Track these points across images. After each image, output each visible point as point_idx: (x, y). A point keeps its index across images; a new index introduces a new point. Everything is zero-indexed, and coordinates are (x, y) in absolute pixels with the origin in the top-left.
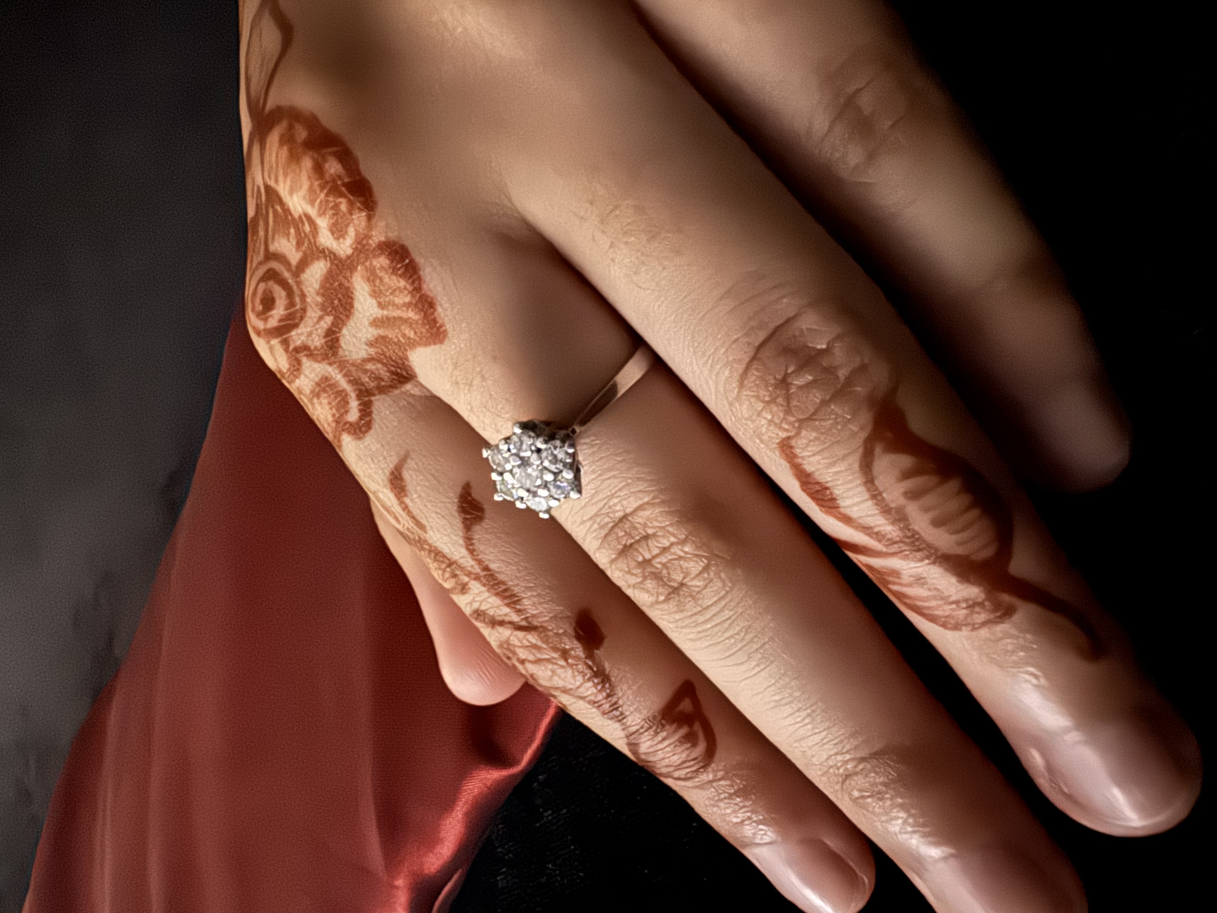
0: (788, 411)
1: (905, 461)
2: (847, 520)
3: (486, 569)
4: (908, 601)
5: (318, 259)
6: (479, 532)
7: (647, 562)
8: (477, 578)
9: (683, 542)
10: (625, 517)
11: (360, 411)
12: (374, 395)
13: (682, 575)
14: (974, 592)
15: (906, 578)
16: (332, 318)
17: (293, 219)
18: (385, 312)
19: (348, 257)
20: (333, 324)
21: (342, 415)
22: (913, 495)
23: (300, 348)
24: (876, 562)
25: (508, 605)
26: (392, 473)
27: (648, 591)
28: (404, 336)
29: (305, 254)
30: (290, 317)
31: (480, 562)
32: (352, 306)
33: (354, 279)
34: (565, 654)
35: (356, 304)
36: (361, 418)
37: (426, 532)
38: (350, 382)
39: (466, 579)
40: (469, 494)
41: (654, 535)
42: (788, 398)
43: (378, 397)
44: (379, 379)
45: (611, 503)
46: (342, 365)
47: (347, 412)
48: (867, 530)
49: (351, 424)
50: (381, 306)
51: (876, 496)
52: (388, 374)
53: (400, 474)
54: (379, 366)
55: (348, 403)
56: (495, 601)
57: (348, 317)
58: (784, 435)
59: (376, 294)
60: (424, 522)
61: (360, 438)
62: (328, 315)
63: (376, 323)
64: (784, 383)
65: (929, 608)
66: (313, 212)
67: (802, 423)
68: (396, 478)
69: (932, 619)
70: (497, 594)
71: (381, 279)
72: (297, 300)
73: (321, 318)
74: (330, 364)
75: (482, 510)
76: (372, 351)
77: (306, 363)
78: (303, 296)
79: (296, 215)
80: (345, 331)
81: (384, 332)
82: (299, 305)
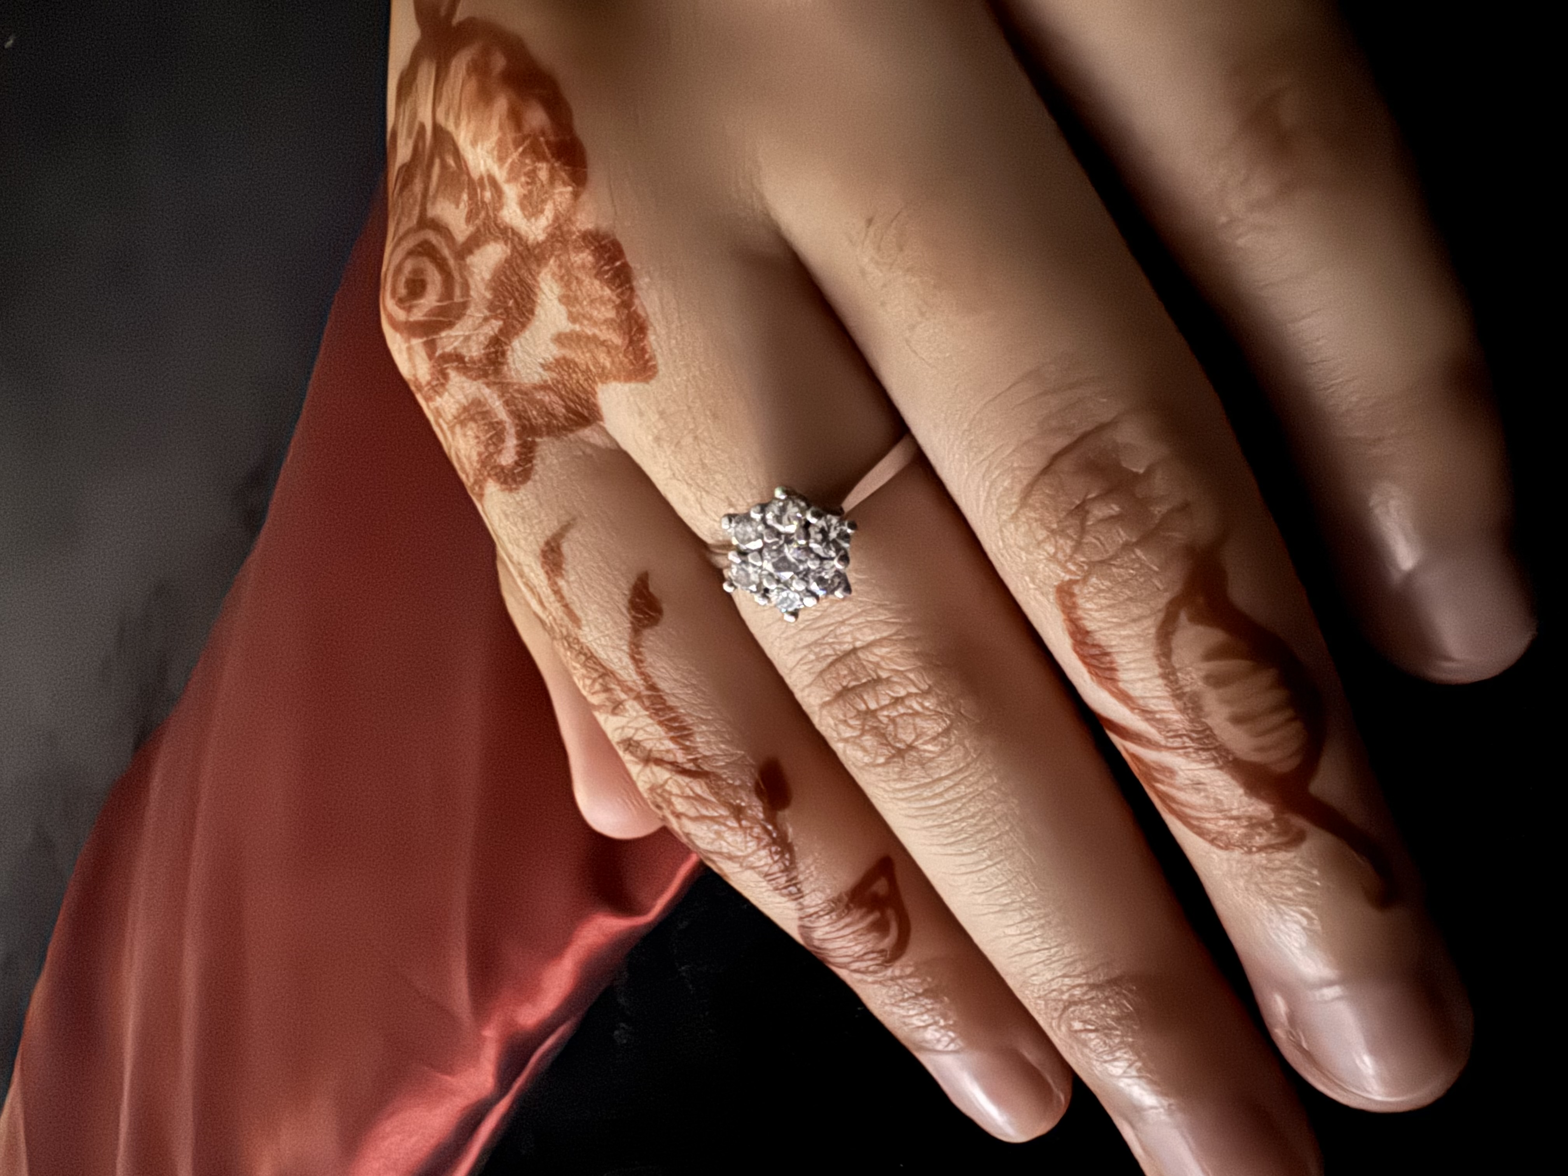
0: (1078, 547)
1: (1215, 636)
2: (1125, 698)
3: (653, 687)
4: (1174, 806)
5: (496, 239)
6: (651, 638)
7: (872, 713)
8: (638, 697)
9: (925, 694)
10: (854, 650)
11: (519, 454)
12: (541, 436)
13: (913, 737)
14: (1262, 809)
15: (1182, 778)
16: (501, 323)
17: (470, 180)
18: (577, 328)
19: (539, 245)
20: (501, 330)
21: (491, 455)
22: (1215, 681)
23: (450, 355)
24: (1149, 755)
25: (672, 739)
26: (547, 543)
27: (864, 750)
28: (596, 362)
29: (478, 230)
30: (441, 311)
31: (645, 677)
32: (532, 312)
33: (542, 275)
34: (738, 812)
35: (538, 310)
36: (517, 463)
37: (580, 628)
38: (511, 413)
39: (623, 696)
40: (646, 587)
41: (888, 680)
42: (1083, 530)
43: (545, 439)
44: (552, 415)
45: (838, 632)
46: (503, 387)
47: (500, 452)
48: (1146, 713)
49: (502, 468)
50: (573, 318)
51: (1169, 674)
52: (564, 411)
53: (559, 547)
54: (555, 398)
55: (503, 441)
56: (658, 731)
57: (524, 326)
58: (1067, 577)
59: (568, 300)
60: (579, 613)
61: (511, 490)
62: (496, 317)
63: (560, 339)
64: (1080, 511)
65: (1199, 819)
66: (500, 174)
67: (1094, 567)
68: (552, 550)
69: (1201, 832)
70: (660, 723)
71: (579, 282)
72: (458, 292)
73: (486, 319)
74: (488, 385)
75: (659, 611)
76: (547, 376)
77: (455, 377)
78: (466, 287)
79: (475, 176)
80: (516, 343)
81: (570, 354)
82: (458, 298)
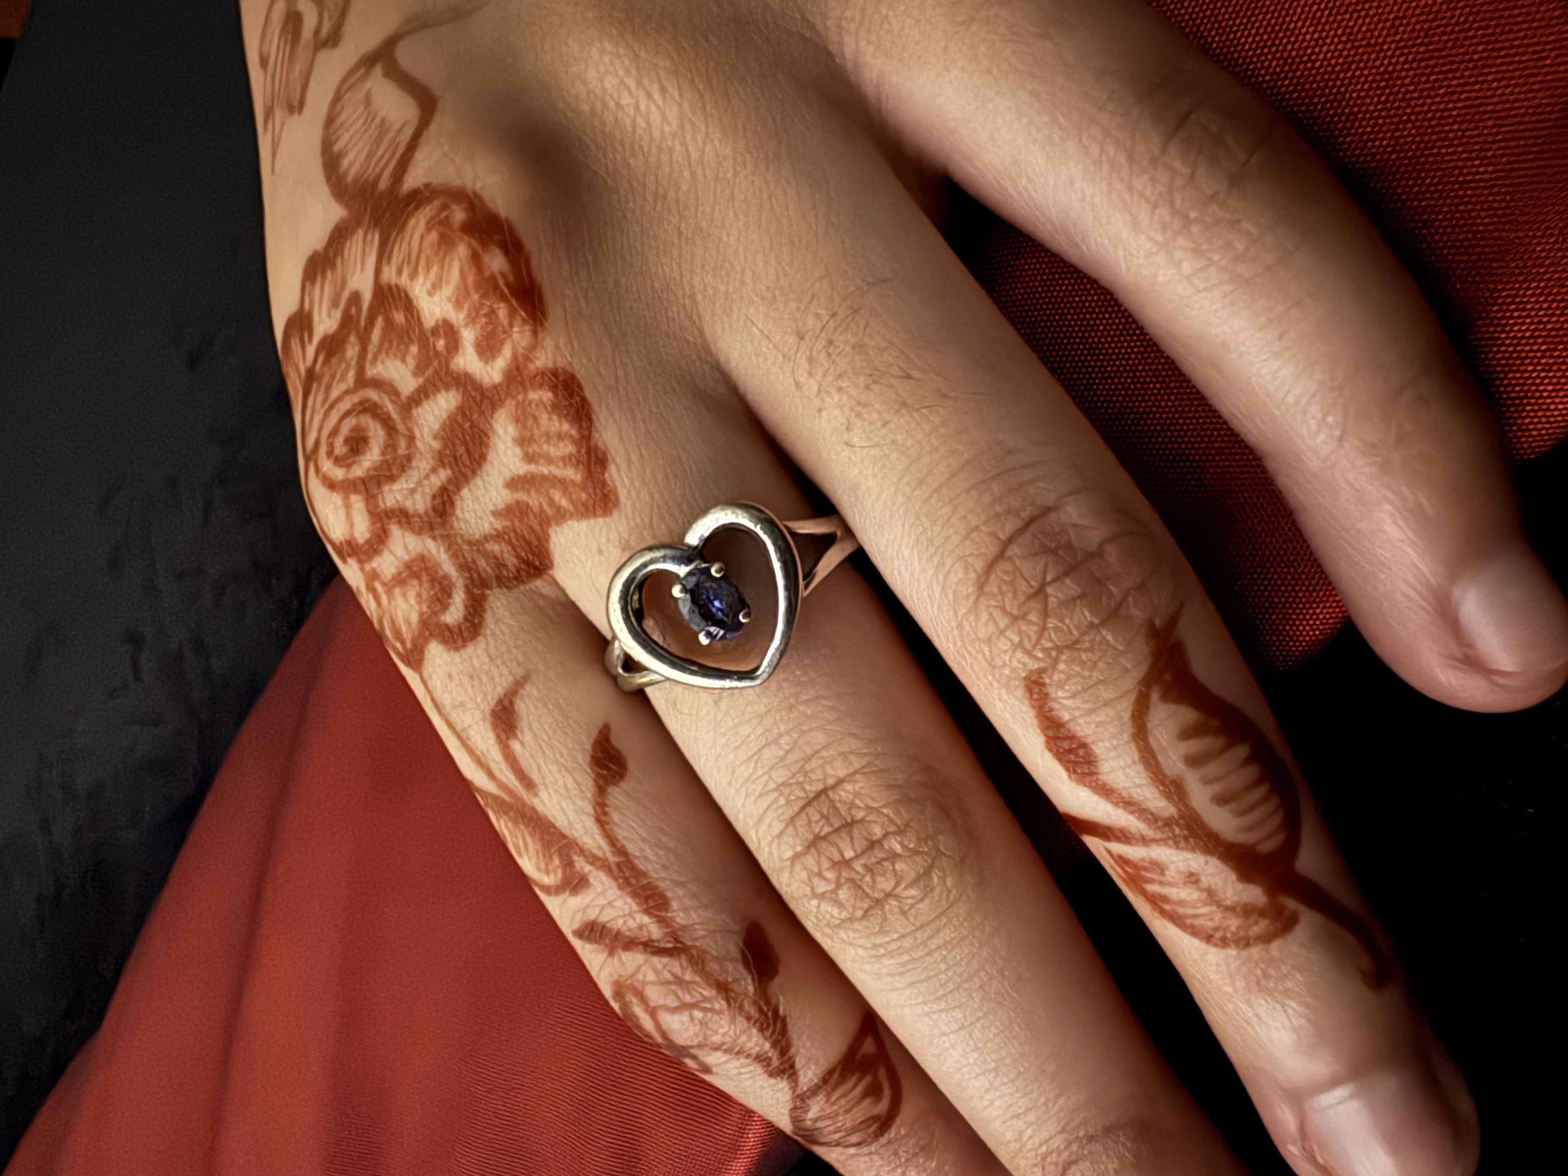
1: (1187, 714)
2: (1104, 790)
4: (1165, 907)
8: (605, 866)
10: (825, 790)
11: (467, 609)
15: (1173, 873)
16: (450, 471)
17: (422, 330)
24: (1137, 852)
25: (647, 911)
30: (385, 465)
36: (465, 619)
38: (459, 566)
40: (609, 740)
41: (863, 820)
44: (502, 565)
45: (809, 768)
47: (445, 609)
48: (1131, 806)
51: (1148, 758)
57: (475, 473)
58: (1035, 666)
64: (1041, 593)
65: (1194, 915)
66: (458, 319)
69: (1194, 931)
70: (631, 894)
75: (624, 765)
79: (429, 325)
81: (521, 496)
82: (402, 451)
